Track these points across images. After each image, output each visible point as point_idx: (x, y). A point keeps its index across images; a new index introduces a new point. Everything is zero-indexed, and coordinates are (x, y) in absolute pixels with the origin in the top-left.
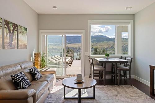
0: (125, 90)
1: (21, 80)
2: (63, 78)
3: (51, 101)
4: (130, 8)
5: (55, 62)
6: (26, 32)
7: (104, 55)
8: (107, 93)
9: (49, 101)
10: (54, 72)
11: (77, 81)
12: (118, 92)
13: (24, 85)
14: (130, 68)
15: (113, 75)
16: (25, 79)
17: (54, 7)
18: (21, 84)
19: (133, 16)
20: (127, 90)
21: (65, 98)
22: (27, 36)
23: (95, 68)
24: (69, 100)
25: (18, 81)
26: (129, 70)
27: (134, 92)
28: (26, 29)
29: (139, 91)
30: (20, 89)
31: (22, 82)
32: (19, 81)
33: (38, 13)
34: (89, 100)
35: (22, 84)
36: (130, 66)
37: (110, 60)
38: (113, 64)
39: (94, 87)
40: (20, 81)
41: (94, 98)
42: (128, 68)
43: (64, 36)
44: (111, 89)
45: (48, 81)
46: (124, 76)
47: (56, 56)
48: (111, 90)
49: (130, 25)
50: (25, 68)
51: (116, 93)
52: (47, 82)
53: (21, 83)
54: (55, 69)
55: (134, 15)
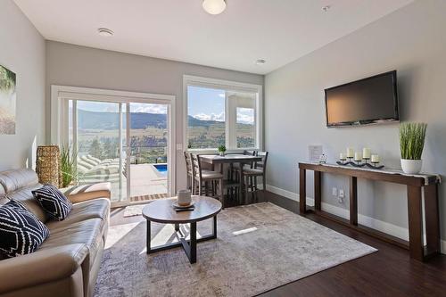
0: (261, 212)
1: (21, 226)
2: (124, 207)
3: (114, 268)
4: (263, 61)
5: (86, 171)
6: (12, 83)
7: (217, 149)
8: (233, 223)
9: (110, 268)
10: (107, 193)
11: (178, 206)
12: (252, 217)
13: (33, 237)
14: (264, 170)
15: (234, 186)
16: (31, 221)
17: (102, 30)
18: (20, 237)
19: (262, 79)
20: (263, 211)
21: (150, 251)
22: (15, 96)
23: (203, 175)
24: (161, 254)
25: (9, 228)
26: (263, 174)
27: (276, 212)
28: (12, 76)
29: (283, 209)
30: (20, 253)
31: (24, 229)
32: (13, 229)
33: (47, 38)
34: (206, 243)
35: (26, 236)
36: (264, 167)
37: (227, 157)
38: (232, 164)
39: (214, 216)
40: (16, 230)
41: (214, 237)
42: (259, 170)
43: (124, 105)
44: (236, 213)
45: (101, 216)
46: (251, 186)
47: (84, 157)
48: (237, 216)
49: (257, 95)
50: (17, 190)
51: (249, 220)
52: (99, 219)
53: (19, 233)
54: (108, 186)
55: (263, 76)
